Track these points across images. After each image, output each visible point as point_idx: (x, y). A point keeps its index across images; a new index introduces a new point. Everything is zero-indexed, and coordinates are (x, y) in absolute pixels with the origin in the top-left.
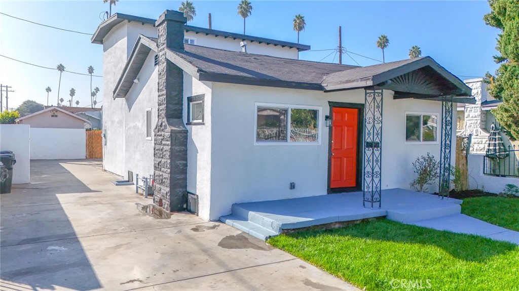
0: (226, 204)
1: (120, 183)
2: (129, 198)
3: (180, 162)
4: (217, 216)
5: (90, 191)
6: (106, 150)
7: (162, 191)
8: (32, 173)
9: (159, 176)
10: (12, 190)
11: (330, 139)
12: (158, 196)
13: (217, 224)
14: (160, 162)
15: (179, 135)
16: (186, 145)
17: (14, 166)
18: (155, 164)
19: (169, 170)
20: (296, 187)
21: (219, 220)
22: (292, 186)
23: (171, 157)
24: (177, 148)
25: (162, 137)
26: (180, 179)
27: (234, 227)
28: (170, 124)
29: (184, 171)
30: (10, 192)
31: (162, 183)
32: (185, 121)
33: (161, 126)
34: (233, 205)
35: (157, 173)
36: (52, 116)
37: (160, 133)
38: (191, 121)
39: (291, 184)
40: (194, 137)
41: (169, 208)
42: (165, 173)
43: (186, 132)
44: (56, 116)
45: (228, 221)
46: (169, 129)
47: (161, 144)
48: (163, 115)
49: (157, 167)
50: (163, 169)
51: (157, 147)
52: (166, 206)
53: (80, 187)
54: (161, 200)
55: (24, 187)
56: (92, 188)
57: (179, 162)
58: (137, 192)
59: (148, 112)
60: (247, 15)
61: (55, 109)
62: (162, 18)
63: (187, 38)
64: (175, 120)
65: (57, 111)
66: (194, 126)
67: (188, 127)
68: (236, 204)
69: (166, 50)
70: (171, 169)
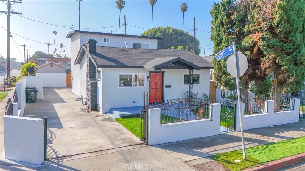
0: (108, 109)
1: (77, 99)
2: (79, 105)
4: (104, 112)
5: (65, 102)
6: (73, 85)
7: (89, 103)
8: (44, 94)
9: (88, 98)
10: (37, 102)
11: (150, 85)
12: (88, 105)
13: (104, 115)
15: (94, 84)
16: (96, 88)
17: (37, 93)
21: (106, 114)
22: (134, 102)
23: (91, 92)
24: (93, 89)
26: (94, 99)
27: (109, 115)
28: (91, 80)
29: (96, 97)
30: (36, 103)
31: (89, 101)
32: (96, 79)
33: (88, 80)
34: (111, 109)
36: (51, 66)
37: (88, 83)
38: (98, 79)
39: (133, 101)
40: (98, 85)
41: (91, 109)
43: (96, 83)
44: (53, 66)
45: (108, 114)
47: (88, 87)
48: (89, 76)
49: (88, 94)
50: (89, 96)
53: (62, 101)
54: (88, 107)
55: (41, 101)
56: (66, 102)
57: (93, 93)
58: (83, 103)
60: (154, 4)
61: (52, 63)
62: (87, 42)
63: (105, 38)
64: (93, 78)
65: (53, 64)
66: (98, 81)
67: (97, 81)
68: (112, 108)
69: (88, 54)
70: (91, 96)
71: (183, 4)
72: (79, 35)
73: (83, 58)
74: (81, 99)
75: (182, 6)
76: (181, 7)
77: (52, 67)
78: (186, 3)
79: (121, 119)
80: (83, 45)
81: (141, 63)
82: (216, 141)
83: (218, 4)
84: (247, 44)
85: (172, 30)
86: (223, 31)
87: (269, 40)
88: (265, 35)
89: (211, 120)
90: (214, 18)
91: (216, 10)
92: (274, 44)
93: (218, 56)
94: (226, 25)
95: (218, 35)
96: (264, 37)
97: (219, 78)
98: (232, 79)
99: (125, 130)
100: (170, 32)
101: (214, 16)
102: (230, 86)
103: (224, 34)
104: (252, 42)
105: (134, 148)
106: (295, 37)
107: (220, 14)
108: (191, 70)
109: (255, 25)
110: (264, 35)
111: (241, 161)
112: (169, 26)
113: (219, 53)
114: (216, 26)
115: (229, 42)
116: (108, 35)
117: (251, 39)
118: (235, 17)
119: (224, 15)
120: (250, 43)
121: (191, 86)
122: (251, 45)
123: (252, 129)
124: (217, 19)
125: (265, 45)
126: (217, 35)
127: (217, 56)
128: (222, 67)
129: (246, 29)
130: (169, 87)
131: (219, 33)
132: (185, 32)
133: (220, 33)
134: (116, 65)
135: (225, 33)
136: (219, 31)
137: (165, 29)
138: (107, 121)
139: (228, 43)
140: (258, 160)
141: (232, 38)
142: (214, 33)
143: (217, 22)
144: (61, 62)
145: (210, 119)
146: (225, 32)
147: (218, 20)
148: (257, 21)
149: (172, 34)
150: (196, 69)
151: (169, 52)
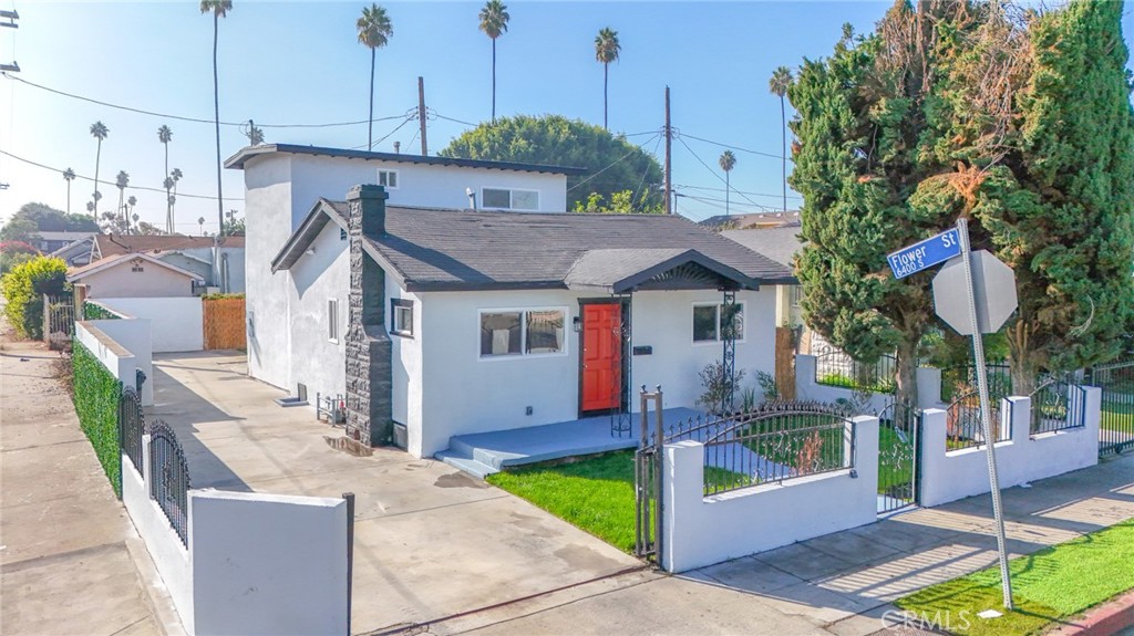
0: (442, 438)
1: (288, 403)
3: (382, 383)
4: (430, 453)
6: (253, 344)
7: (359, 420)
9: (355, 400)
11: (581, 347)
12: (353, 427)
13: (431, 461)
14: (356, 381)
15: (380, 348)
18: (347, 383)
19: (368, 394)
20: (534, 412)
21: (434, 457)
22: (529, 411)
23: (370, 377)
24: (379, 365)
25: (356, 349)
26: (383, 405)
27: (452, 465)
28: (369, 334)
29: (388, 394)
31: (359, 409)
32: (389, 329)
33: (356, 333)
34: (451, 438)
35: (351, 395)
36: (134, 270)
37: (354, 343)
38: (396, 329)
39: (528, 408)
40: (400, 352)
41: (369, 443)
42: (363, 396)
43: (390, 343)
44: (141, 270)
45: (446, 459)
46: (367, 340)
47: (356, 357)
48: (359, 321)
49: (351, 387)
50: (359, 391)
51: (351, 361)
52: (365, 440)
54: (357, 432)
55: (149, 411)
58: (319, 418)
59: (331, 302)
60: (499, 33)
61: (138, 258)
62: (356, 194)
63: (383, 170)
64: (375, 327)
65: (142, 260)
66: (403, 340)
67: (393, 337)
68: (455, 436)
69: (361, 237)
70: (371, 392)
71: (601, 32)
72: (286, 164)
73: (314, 249)
74: (299, 400)
75: (598, 40)
76: (596, 44)
77: (138, 273)
78: (613, 31)
79: (504, 475)
80: (322, 201)
81: (550, 270)
82: (876, 546)
83: (821, 67)
84: (931, 208)
85: (567, 127)
86: (842, 158)
87: (1009, 195)
88: (993, 177)
89: (853, 475)
90: (807, 114)
91: (814, 87)
92: (1023, 209)
93: (898, 263)
94: (851, 138)
95: (824, 172)
96: (991, 183)
97: (823, 320)
98: (873, 325)
99: (548, 520)
100: (562, 138)
101: (807, 105)
102: (867, 349)
103: (845, 171)
104: (951, 199)
105: (623, 584)
106: (1092, 187)
107: (826, 100)
108: (727, 293)
109: (954, 140)
110: (989, 179)
111: (999, 614)
112: (555, 113)
113: (904, 253)
114: (814, 141)
115: (864, 196)
116: (393, 160)
117: (943, 191)
118: (884, 111)
119: (843, 104)
120: (942, 203)
121: (729, 349)
122: (945, 209)
123: (969, 497)
124: (818, 116)
125: (998, 210)
126: (820, 173)
127: (895, 262)
128: (837, 283)
129: (923, 154)
130: (646, 351)
131: (825, 166)
132: (615, 136)
133: (829, 163)
134: (456, 279)
135: (847, 166)
136: (826, 158)
137: (542, 124)
138: (460, 485)
139: (861, 202)
140: (1048, 608)
141: (876, 184)
142: (806, 166)
143: (816, 126)
144: (156, 252)
145: (848, 471)
146: (847, 161)
147: (822, 122)
148: (961, 131)
149: (568, 144)
150: (748, 288)
151: (623, 223)
